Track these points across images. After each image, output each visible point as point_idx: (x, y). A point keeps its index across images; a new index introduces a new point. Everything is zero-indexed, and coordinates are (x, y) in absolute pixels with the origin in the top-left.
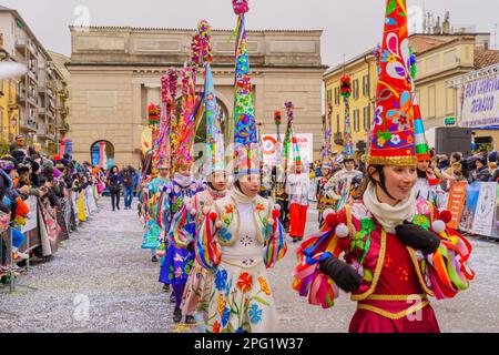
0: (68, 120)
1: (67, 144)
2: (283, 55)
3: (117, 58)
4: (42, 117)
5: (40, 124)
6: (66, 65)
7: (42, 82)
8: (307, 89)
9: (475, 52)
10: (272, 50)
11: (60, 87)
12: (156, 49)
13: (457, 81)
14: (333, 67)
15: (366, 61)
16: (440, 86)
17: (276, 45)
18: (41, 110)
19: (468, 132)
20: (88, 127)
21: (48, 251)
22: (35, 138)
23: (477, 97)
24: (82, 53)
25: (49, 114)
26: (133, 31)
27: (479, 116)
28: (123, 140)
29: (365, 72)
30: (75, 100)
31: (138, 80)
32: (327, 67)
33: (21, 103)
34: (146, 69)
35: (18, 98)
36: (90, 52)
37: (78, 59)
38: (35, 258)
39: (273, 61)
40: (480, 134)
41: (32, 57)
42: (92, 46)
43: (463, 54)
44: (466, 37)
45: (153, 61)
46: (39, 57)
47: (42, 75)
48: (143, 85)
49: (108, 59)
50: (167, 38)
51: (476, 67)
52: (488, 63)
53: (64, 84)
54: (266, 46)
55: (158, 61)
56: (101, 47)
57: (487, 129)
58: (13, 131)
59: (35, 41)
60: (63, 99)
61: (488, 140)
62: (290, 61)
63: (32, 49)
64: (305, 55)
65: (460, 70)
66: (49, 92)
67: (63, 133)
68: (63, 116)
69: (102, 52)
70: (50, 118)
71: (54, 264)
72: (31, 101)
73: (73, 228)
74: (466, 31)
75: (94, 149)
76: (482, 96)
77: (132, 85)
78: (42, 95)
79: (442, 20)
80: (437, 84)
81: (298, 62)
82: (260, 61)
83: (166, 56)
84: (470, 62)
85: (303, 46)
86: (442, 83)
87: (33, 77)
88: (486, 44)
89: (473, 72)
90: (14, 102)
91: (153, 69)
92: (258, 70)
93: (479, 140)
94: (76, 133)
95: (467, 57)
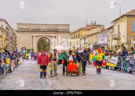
0: (17, 43)
1: (17, 48)
2: (61, 29)
3: (27, 30)
4: (11, 42)
5: (11, 44)
6: (16, 31)
7: (11, 35)
8: (67, 36)
9: (101, 29)
10: (59, 28)
11: (15, 36)
12: (35, 28)
13: (98, 35)
14: (72, 32)
15: (79, 31)
16: (94, 36)
17: (60, 27)
18: (11, 41)
19: (100, 45)
20: (21, 44)
21: (12, 70)
22: (10, 47)
23: (101, 38)
24: (19, 29)
25: (13, 42)
26: (30, 24)
27: (101, 42)
28: (28, 47)
29: (79, 33)
30: (18, 39)
31: (31, 35)
32: (71, 32)
33: (7, 39)
34: (33, 32)
35: (6, 38)
36: (21, 29)
37: (19, 30)
38: (9, 72)
39: (60, 31)
40: (102, 46)
41: (9, 30)
42: (22, 27)
43: (99, 29)
44: (99, 26)
45: (34, 31)
46: (11, 30)
47: (11, 34)
48: (32, 36)
49: (25, 30)
50: (38, 26)
51: (101, 32)
52: (104, 31)
53: (16, 35)
54: (58, 27)
55: (36, 31)
56: (24, 28)
57: (104, 45)
58: (5, 45)
59: (9, 26)
60: (16, 39)
61: (104, 47)
62: (63, 31)
63: (9, 28)
64: (66, 30)
65: (98, 33)
66: (13, 37)
67: (16, 46)
68: (16, 42)
69: (24, 29)
70: (13, 43)
71: (13, 73)
72: (9, 39)
73: (17, 65)
74: (99, 25)
75: (22, 49)
76: (103, 38)
77: (30, 36)
78: (11, 38)
79: (94, 22)
80: (93, 36)
81: (65, 31)
82: (57, 31)
83: (37, 30)
84: (100, 31)
85: (66, 28)
86: (95, 35)
87: (9, 34)
88: (104, 28)
89: (101, 33)
90: (5, 39)
91: (34, 32)
92: (56, 33)
93: (102, 47)
94: (18, 46)
95: (100, 30)
